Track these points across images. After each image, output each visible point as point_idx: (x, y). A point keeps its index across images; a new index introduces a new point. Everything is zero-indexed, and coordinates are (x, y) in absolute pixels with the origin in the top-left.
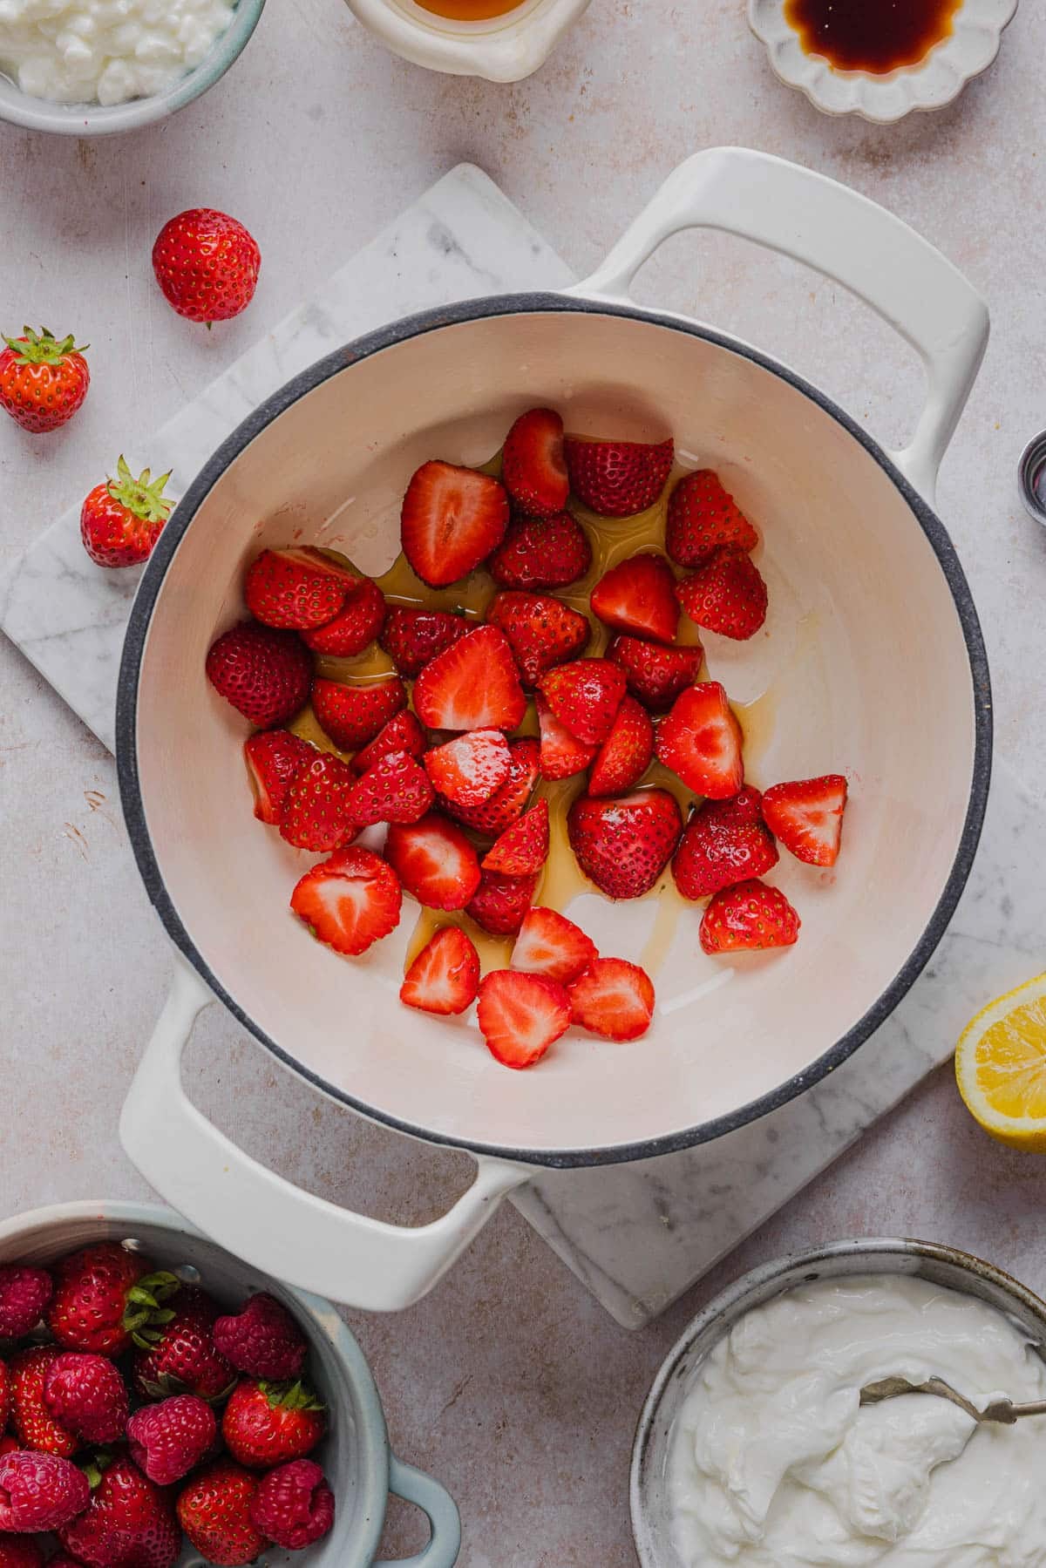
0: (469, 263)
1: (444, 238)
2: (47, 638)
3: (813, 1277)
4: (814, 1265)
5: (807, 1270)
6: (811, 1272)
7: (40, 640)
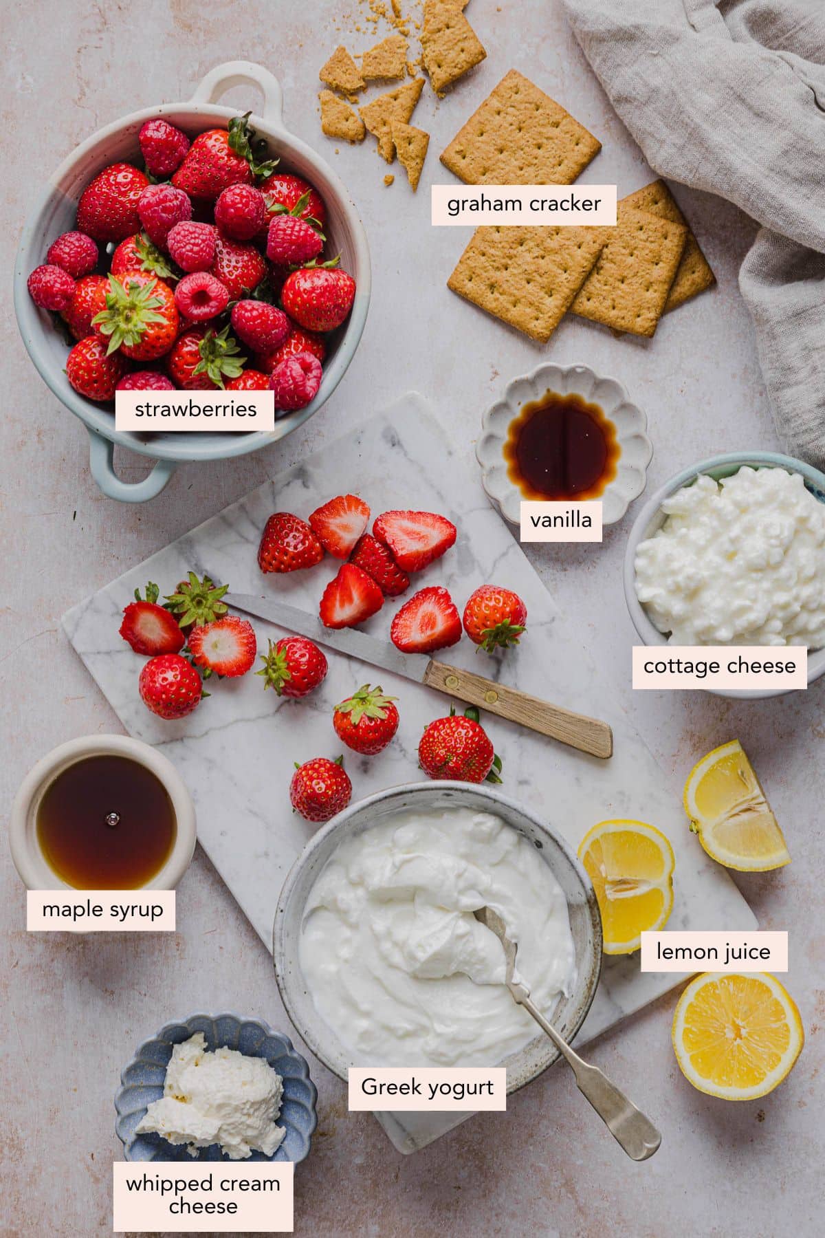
0: (405, 455)
1: (393, 437)
2: (99, 653)
3: (539, 845)
4: (550, 841)
5: (543, 838)
6: (542, 842)
7: (94, 654)
